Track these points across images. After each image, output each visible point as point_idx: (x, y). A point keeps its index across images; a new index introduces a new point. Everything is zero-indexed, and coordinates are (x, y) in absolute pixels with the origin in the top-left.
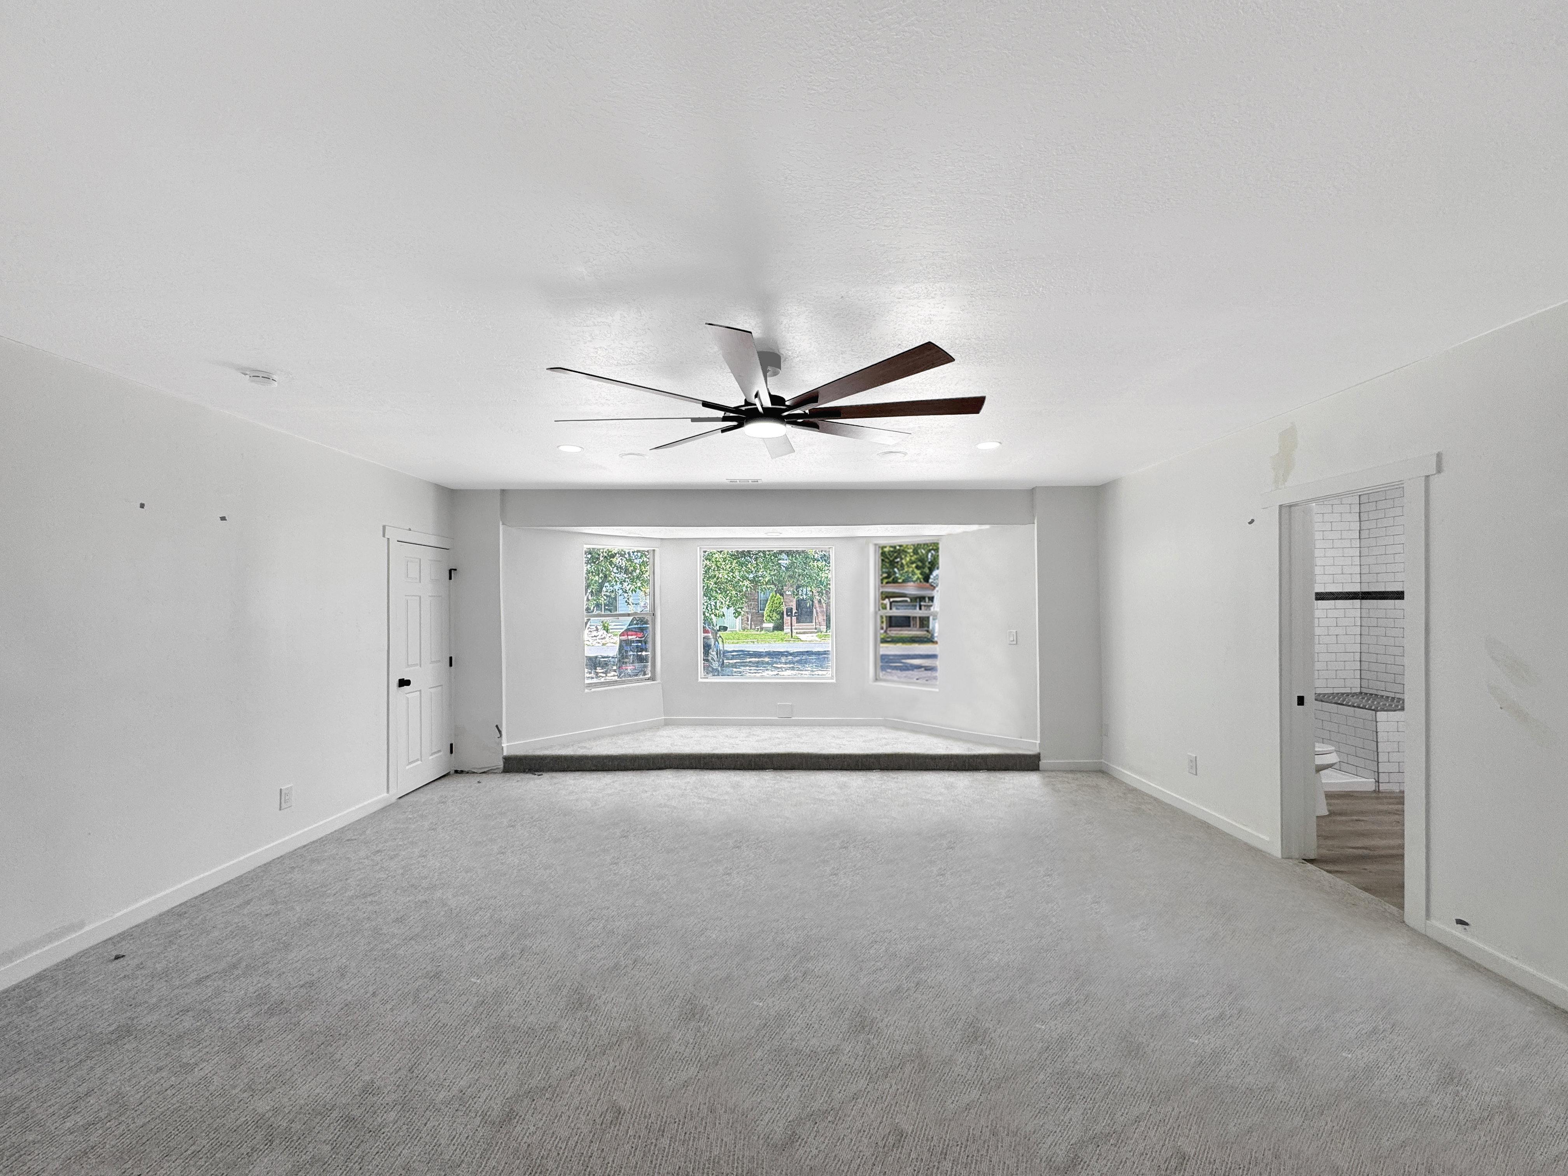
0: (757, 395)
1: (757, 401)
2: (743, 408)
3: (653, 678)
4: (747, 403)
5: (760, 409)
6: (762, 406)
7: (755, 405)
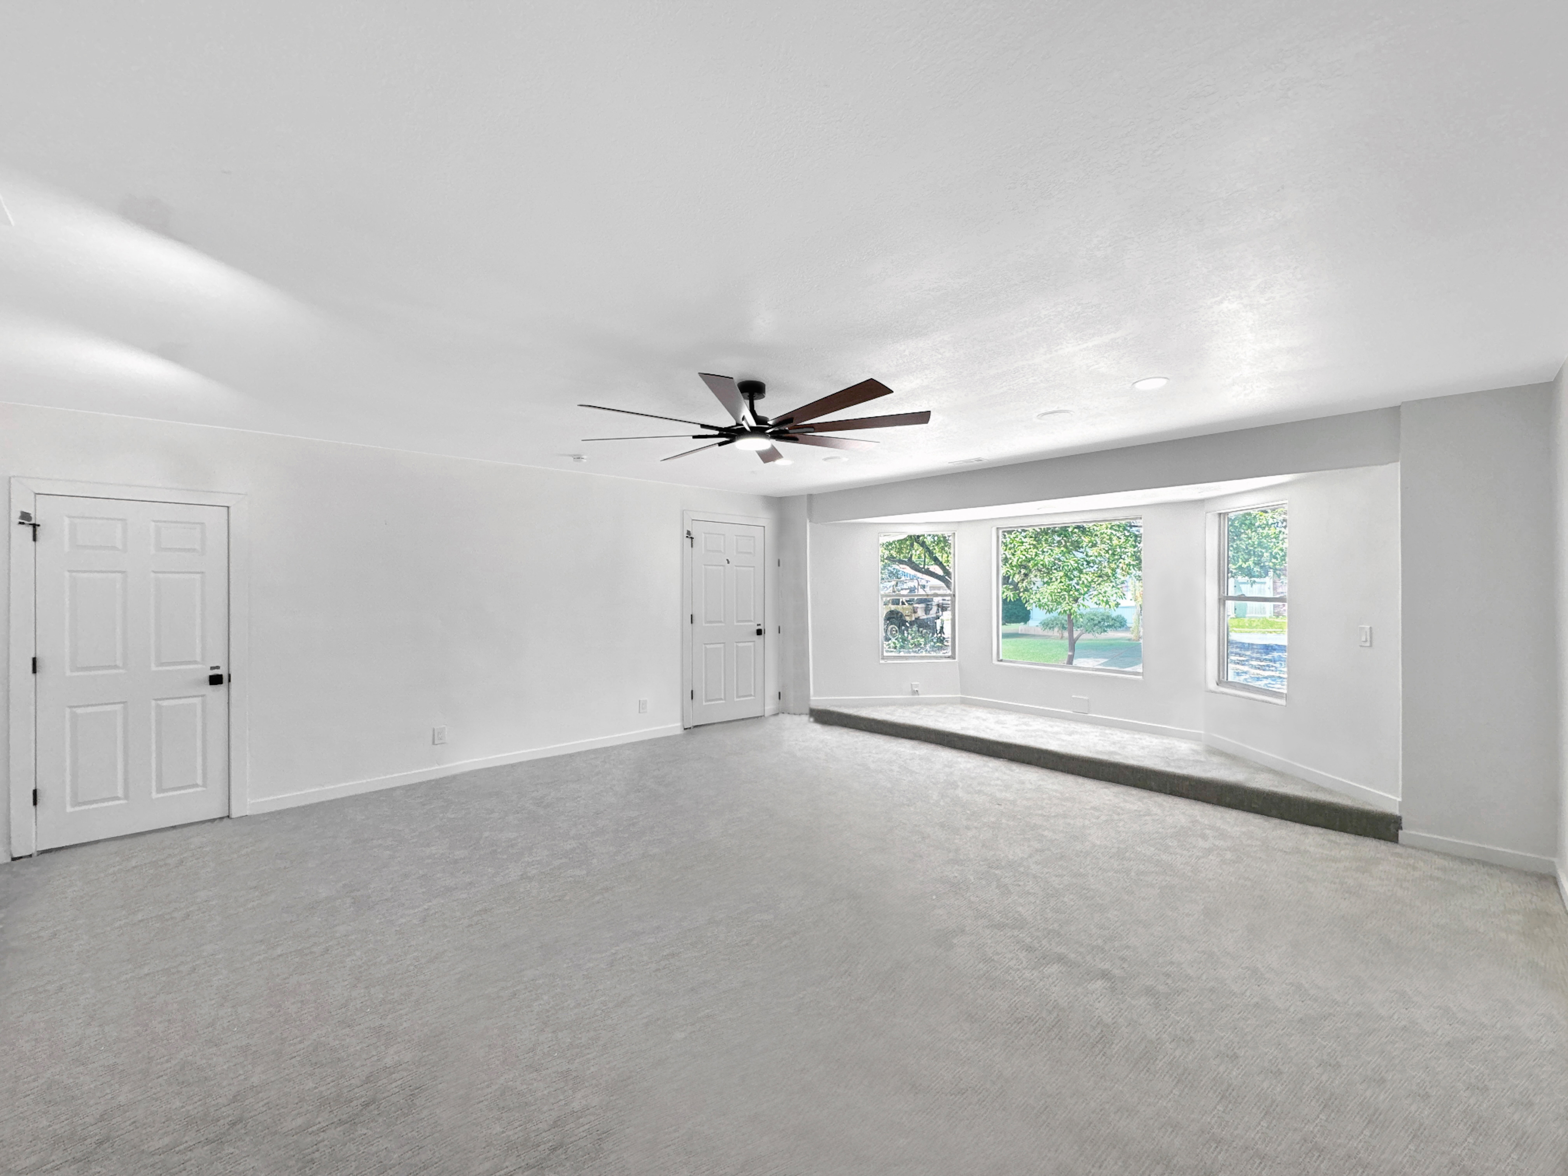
0: (743, 419)
1: (744, 423)
2: (735, 428)
3: (953, 657)
4: (738, 424)
5: (748, 429)
6: (748, 425)
7: (742, 425)
